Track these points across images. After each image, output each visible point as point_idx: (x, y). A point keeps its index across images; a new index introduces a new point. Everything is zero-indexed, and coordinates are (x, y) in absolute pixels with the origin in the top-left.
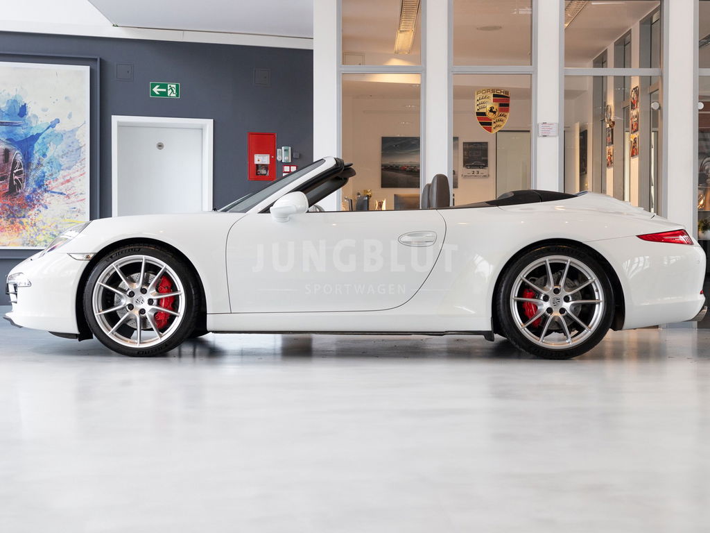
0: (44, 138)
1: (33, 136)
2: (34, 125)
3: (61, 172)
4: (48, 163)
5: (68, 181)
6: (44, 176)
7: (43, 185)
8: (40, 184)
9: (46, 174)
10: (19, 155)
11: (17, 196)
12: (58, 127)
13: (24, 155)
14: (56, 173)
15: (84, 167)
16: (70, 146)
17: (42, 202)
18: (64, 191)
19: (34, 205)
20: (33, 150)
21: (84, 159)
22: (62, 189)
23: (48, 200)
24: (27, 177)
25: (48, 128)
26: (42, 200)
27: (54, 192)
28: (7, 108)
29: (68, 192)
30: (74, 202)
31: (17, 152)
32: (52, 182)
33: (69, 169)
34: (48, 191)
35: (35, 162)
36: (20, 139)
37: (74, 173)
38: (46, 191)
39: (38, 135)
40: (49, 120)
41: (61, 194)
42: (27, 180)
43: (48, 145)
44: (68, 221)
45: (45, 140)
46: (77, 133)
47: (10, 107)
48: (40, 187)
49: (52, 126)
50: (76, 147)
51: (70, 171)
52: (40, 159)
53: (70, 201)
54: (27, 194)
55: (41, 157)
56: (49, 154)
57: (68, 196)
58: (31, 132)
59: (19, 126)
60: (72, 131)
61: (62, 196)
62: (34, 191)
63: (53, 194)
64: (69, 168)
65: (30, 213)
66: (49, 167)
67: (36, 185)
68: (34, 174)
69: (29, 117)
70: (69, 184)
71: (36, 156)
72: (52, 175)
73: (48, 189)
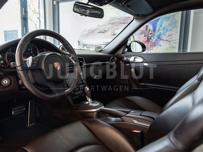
3: (168, 32)
4: (163, 29)
5: (170, 36)
6: (160, 34)
7: (160, 38)
8: (159, 37)
9: (162, 33)
10: (151, 27)
11: (150, 42)
14: (165, 33)
15: (177, 30)
16: (172, 22)
18: (168, 40)
19: (156, 45)
20: (157, 24)
21: (178, 26)
22: (168, 39)
23: (162, 43)
26: (159, 43)
27: (164, 40)
29: (170, 40)
30: (172, 44)
32: (164, 36)
35: (157, 29)
37: (173, 32)
38: (161, 40)
41: (167, 41)
42: (154, 36)
43: (163, 22)
48: (159, 38)
50: (174, 22)
51: (172, 32)
52: (159, 28)
53: (170, 43)
54: (153, 41)
56: (163, 26)
57: (170, 42)
61: (167, 42)
62: (156, 40)
63: (164, 41)
64: (171, 30)
65: (154, 48)
66: (163, 31)
67: (157, 38)
68: (157, 34)
70: (170, 37)
73: (162, 39)
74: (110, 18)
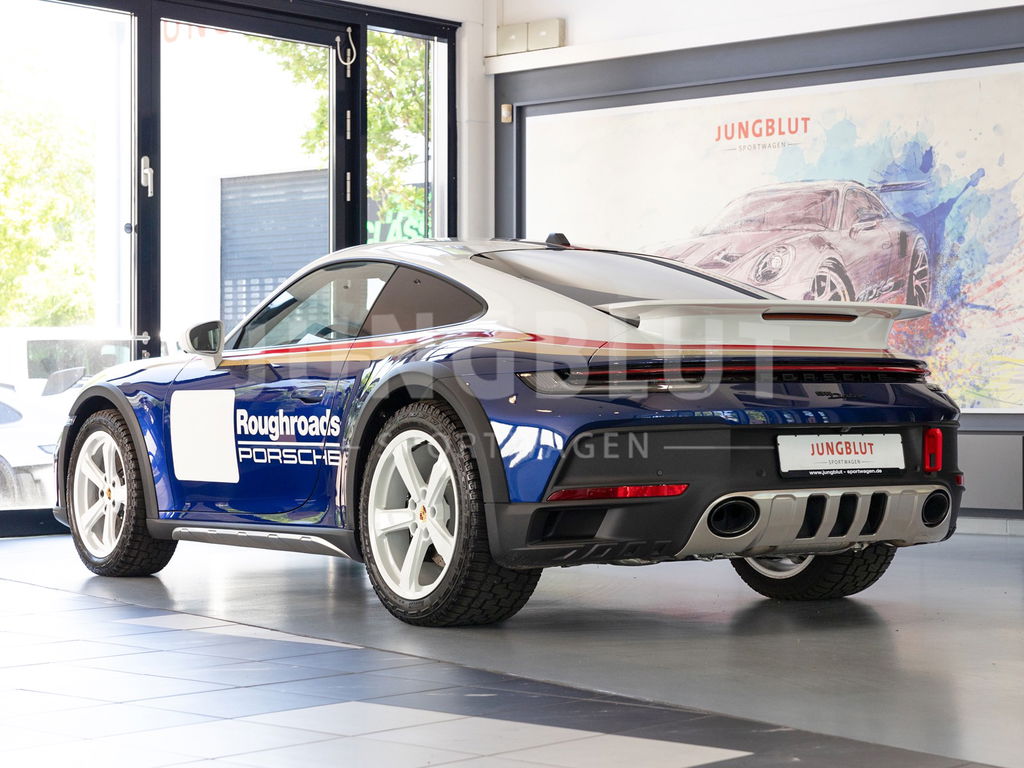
0: (960, 207)
1: (943, 204)
2: (944, 185)
3: (988, 268)
4: (967, 252)
6: (960, 278)
7: (959, 294)
8: (954, 292)
9: (963, 274)
10: (921, 242)
12: (982, 185)
13: (930, 242)
14: (979, 271)
16: (1001, 218)
17: (958, 326)
18: (991, 304)
19: (945, 331)
20: (943, 230)
22: (989, 299)
23: (966, 320)
24: (934, 280)
25: (967, 187)
26: (958, 321)
27: (976, 306)
28: (904, 159)
29: (999, 306)
30: (1007, 323)
31: (918, 237)
32: (973, 289)
33: (1001, 262)
34: (966, 305)
35: (946, 252)
36: (924, 213)
37: (1009, 268)
38: (963, 304)
39: (952, 201)
40: (968, 173)
41: (988, 308)
42: (934, 286)
43: (967, 219)
44: (998, 359)
45: (962, 211)
46: (1013, 192)
47: (908, 156)
48: (954, 297)
49: (973, 183)
50: (1011, 220)
51: (1003, 265)
52: (953, 246)
53: (1002, 320)
54: (934, 312)
55: (956, 242)
56: (968, 236)
57: (999, 313)
58: (940, 197)
59: (922, 188)
60: (1006, 189)
61: (989, 313)
62: (945, 305)
63: (975, 310)
64: (1000, 260)
65: (939, 343)
66: (968, 260)
67: (948, 294)
68: (946, 275)
69: (937, 171)
70: (1000, 289)
71: (949, 240)
72: (972, 274)
73: (967, 301)
74: (749, 195)
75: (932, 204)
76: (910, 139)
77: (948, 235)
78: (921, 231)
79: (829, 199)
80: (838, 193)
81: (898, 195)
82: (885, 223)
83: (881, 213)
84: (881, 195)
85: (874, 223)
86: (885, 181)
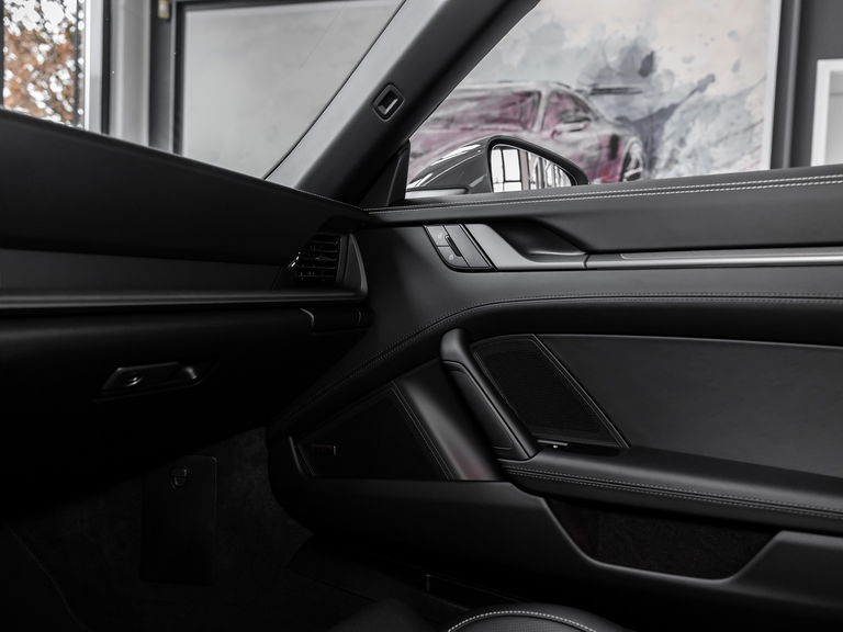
0: (683, 112)
1: (662, 109)
2: (665, 89)
12: (712, 92)
13: (645, 146)
25: (693, 93)
28: (620, 63)
31: (633, 140)
36: (640, 117)
39: (673, 107)
40: (695, 79)
45: (685, 116)
46: (751, 98)
47: (625, 61)
49: (701, 87)
55: (676, 147)
58: (660, 102)
59: (639, 92)
60: (740, 96)
69: (659, 76)
71: (668, 145)
75: (650, 108)
76: (627, 43)
77: (668, 139)
78: (635, 135)
79: (529, 100)
80: (539, 94)
81: (610, 99)
82: (593, 125)
83: (590, 116)
84: (591, 98)
85: (581, 125)
86: (595, 85)
